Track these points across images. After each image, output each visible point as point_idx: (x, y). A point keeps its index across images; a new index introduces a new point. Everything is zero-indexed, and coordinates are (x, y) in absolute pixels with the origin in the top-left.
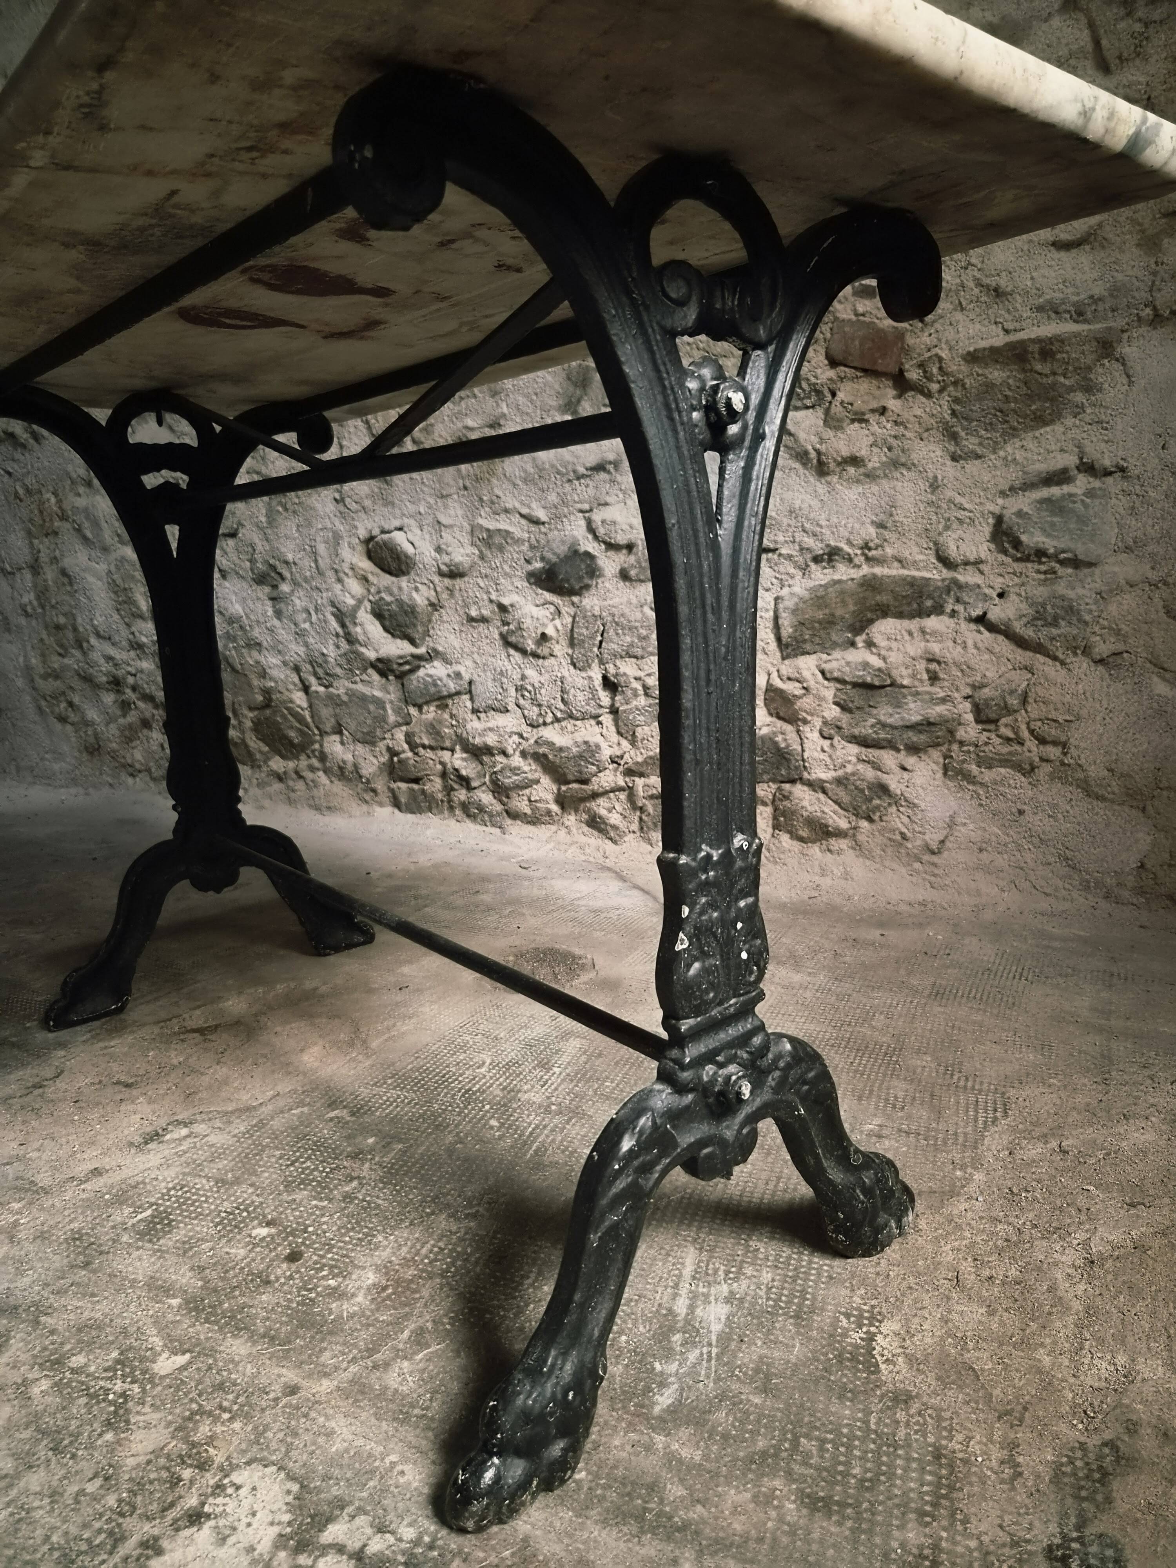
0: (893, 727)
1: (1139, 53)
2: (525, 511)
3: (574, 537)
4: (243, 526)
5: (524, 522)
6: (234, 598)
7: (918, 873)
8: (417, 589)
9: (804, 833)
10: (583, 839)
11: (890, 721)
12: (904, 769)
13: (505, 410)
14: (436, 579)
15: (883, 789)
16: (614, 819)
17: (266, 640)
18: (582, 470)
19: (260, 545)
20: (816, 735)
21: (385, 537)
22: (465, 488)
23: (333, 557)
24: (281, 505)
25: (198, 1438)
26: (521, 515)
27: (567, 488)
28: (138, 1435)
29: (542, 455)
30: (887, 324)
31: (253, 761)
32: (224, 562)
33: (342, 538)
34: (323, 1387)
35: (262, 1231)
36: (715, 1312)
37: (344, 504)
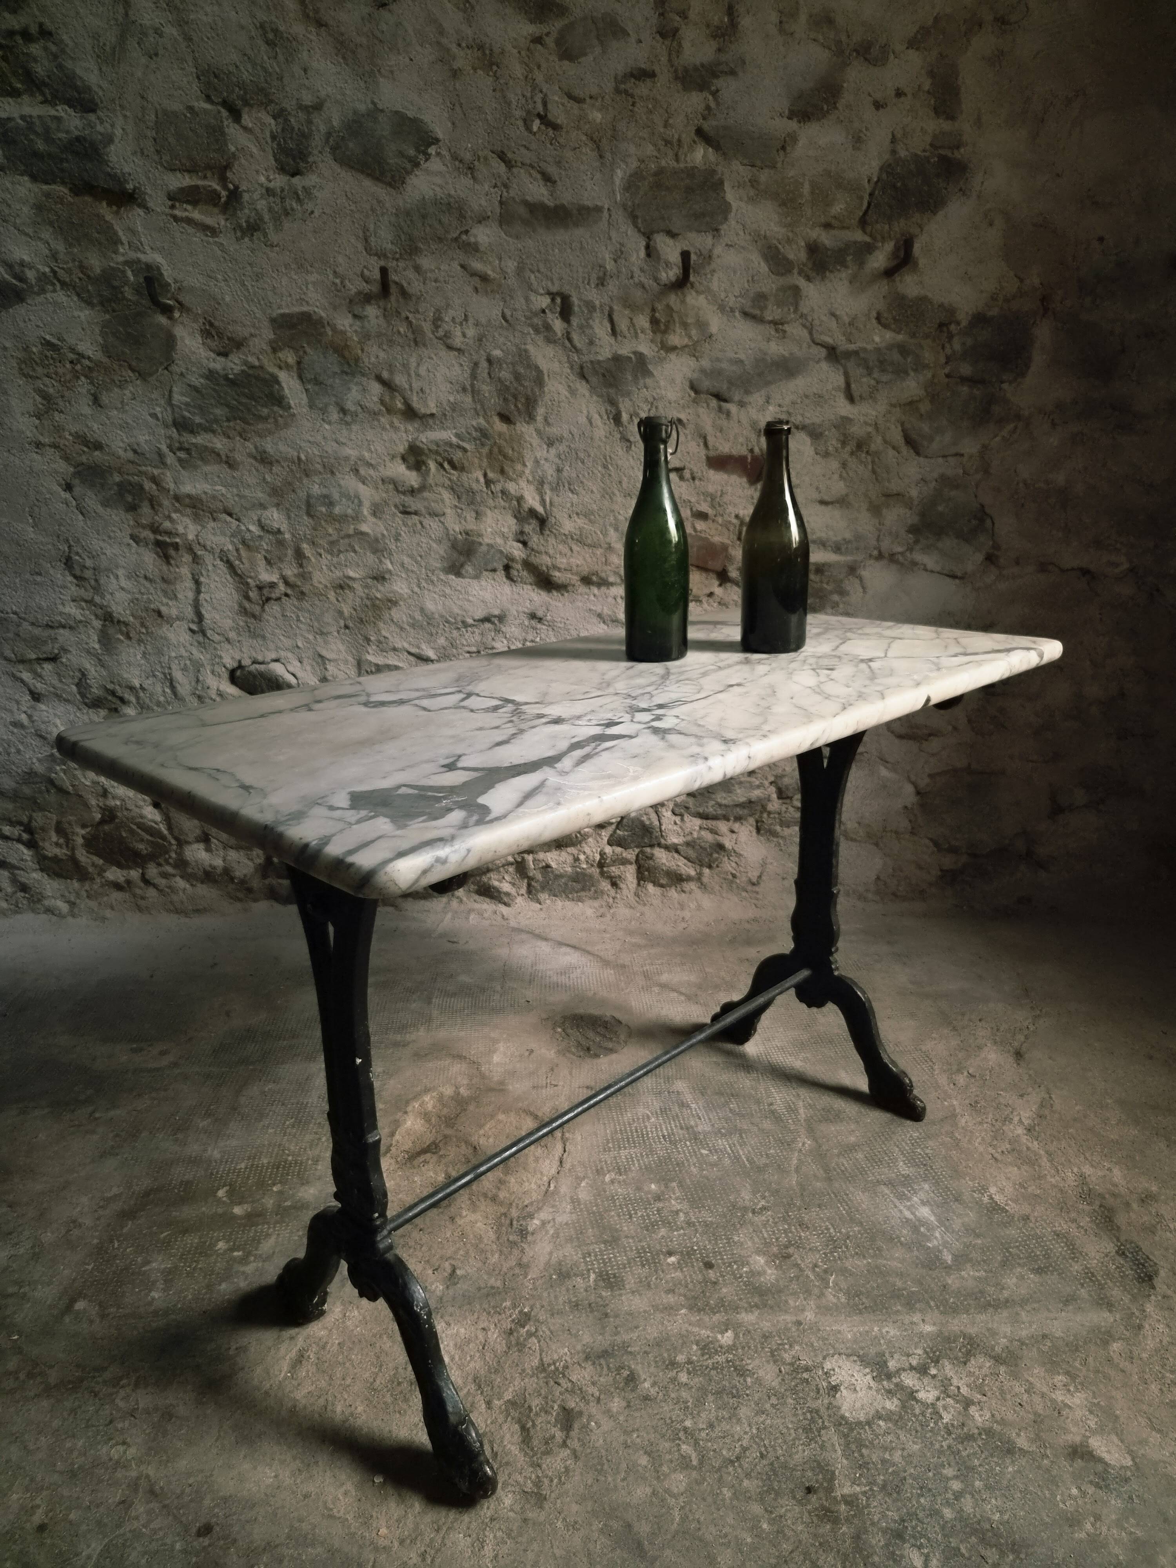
0: (726, 806)
1: (872, 396)
2: (413, 650)
5: (411, 658)
7: (745, 898)
9: (663, 881)
10: (477, 906)
11: (724, 802)
12: (733, 832)
13: (390, 567)
15: (721, 847)
16: (506, 887)
18: (470, 621)
19: (92, 671)
20: (670, 813)
22: (346, 627)
23: (193, 683)
24: (122, 633)
25: (788, 1360)
26: (409, 653)
27: (455, 633)
28: (761, 1373)
29: (430, 606)
30: (717, 539)
31: (82, 875)
32: (39, 685)
33: (203, 665)
34: (809, 1316)
35: (672, 1259)
36: (925, 1212)
37: (204, 634)
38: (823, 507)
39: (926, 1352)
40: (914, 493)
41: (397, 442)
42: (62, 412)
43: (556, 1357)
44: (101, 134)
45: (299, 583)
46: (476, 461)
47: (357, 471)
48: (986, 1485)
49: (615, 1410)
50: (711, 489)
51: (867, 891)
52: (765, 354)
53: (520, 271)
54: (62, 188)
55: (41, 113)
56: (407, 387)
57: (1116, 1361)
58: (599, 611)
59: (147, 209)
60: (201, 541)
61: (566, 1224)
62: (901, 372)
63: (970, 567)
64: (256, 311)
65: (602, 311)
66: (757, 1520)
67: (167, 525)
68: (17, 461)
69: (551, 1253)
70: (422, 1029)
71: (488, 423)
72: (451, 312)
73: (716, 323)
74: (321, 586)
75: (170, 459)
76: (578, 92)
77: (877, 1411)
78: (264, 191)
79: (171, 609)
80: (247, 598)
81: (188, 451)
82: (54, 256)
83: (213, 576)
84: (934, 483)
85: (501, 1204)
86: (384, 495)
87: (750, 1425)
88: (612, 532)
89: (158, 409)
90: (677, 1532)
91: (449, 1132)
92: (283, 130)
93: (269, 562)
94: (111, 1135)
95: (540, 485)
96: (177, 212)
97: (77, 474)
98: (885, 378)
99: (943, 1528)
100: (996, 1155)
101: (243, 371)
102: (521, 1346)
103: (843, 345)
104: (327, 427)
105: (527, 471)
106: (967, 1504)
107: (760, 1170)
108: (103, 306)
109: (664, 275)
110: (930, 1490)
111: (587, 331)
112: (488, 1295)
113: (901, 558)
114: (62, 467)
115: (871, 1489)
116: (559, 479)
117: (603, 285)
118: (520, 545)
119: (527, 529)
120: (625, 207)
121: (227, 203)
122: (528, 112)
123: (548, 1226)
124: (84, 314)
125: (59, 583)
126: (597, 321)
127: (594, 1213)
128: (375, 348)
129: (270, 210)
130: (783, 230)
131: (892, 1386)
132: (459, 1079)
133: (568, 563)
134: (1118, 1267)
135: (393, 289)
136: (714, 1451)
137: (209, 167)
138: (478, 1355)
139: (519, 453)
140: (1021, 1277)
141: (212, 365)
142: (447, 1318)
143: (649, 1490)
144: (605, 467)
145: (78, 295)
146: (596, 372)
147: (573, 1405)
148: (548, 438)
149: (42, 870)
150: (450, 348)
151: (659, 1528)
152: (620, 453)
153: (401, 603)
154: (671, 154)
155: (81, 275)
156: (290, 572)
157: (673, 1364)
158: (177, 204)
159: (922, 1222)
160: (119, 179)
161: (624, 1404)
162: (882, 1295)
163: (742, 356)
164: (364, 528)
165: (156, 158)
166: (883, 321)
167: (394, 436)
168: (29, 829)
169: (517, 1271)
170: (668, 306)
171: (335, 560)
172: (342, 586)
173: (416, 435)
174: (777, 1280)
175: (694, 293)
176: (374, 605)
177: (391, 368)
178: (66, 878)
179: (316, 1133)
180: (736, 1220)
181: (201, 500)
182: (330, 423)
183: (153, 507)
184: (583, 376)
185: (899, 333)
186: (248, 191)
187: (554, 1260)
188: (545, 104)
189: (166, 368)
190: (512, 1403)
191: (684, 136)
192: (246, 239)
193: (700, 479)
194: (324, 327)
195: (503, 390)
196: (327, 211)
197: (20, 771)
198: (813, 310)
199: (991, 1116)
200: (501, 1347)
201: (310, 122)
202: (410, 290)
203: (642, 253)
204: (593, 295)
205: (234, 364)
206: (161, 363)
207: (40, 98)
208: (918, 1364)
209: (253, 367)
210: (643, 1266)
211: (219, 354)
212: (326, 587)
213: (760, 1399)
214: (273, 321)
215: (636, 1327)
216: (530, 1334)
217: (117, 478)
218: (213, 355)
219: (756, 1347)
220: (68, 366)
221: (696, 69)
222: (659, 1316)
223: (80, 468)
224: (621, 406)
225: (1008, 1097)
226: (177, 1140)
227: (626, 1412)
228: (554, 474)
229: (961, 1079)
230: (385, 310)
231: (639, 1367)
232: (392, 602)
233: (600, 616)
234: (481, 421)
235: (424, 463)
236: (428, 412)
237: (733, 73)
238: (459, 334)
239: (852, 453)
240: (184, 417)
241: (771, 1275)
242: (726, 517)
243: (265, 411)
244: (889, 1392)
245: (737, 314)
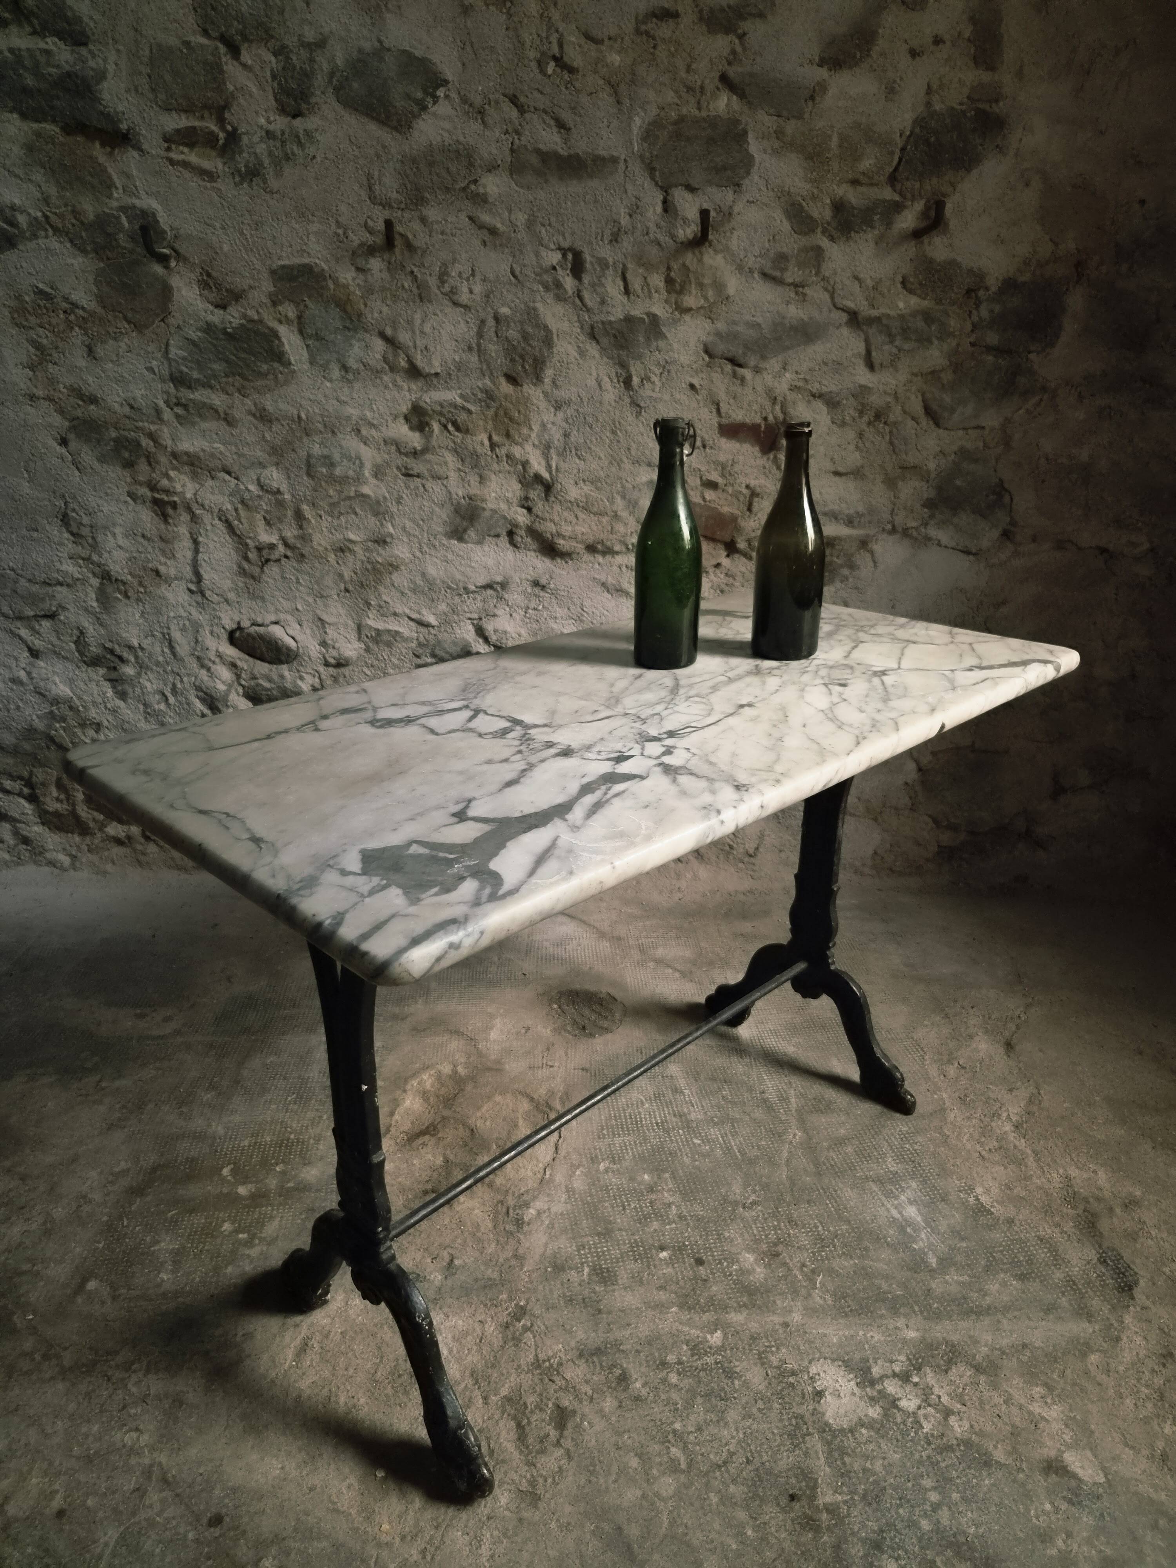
1: (893, 364)
2: (415, 616)
3: (466, 641)
4: (64, 609)
5: (412, 623)
6: (57, 679)
7: (743, 871)
8: (302, 678)
13: (391, 530)
14: (321, 669)
17: (106, 719)
18: (473, 588)
19: (91, 629)
21: (261, 630)
22: (347, 590)
23: (192, 644)
24: (120, 592)
25: (775, 1364)
26: (410, 618)
27: (457, 600)
28: (749, 1376)
29: (432, 571)
30: (726, 509)
31: (83, 829)
32: (37, 642)
33: (202, 626)
34: (796, 1317)
35: (664, 1255)
36: (912, 1212)
37: (203, 595)
38: (837, 478)
39: (909, 1359)
40: (932, 466)
41: (400, 401)
42: (55, 363)
43: (550, 1353)
44: (92, 69)
45: (299, 546)
46: (481, 423)
47: (359, 431)
48: (962, 1497)
49: (607, 1410)
50: (722, 458)
51: (864, 865)
52: (784, 318)
53: (530, 225)
54: (53, 127)
55: (31, 46)
56: (411, 344)
57: (1093, 1373)
58: (603, 580)
59: (142, 151)
60: (200, 500)
61: (562, 1214)
62: (924, 341)
63: (985, 543)
64: (255, 262)
65: (615, 270)
66: (742, 1526)
67: (165, 482)
68: (12, 415)
69: (546, 1245)
70: (420, 1001)
71: (494, 384)
72: (458, 267)
73: (733, 284)
74: (320, 549)
75: (167, 414)
76: (596, 33)
77: (860, 1419)
78: (264, 134)
79: (169, 569)
80: (246, 559)
81: (185, 407)
82: (46, 200)
83: (211, 535)
84: (953, 456)
85: (498, 1190)
86: (386, 456)
87: (737, 1430)
88: (618, 500)
89: (154, 363)
90: (665, 1536)
91: (447, 1113)
92: (284, 68)
93: (268, 523)
94: (118, 1106)
95: (546, 448)
96: (173, 155)
97: (73, 428)
98: (906, 347)
99: (920, 1540)
100: (984, 1153)
101: (242, 325)
102: (517, 1340)
103: (866, 311)
104: (328, 384)
105: (534, 435)
106: (944, 1516)
107: (752, 1162)
108: (97, 253)
109: (681, 231)
110: (908, 1501)
111: (599, 290)
112: (485, 1287)
113: (915, 533)
114: (57, 420)
115: (852, 1499)
116: (566, 443)
117: (616, 241)
118: (525, 511)
119: (533, 494)
120: (642, 157)
121: (225, 145)
122: (543, 54)
123: (544, 1216)
124: (78, 262)
125: (56, 540)
126: (610, 279)
127: (588, 1203)
128: (379, 303)
129: (270, 154)
130: (808, 186)
131: (875, 1394)
132: (457, 1057)
133: (573, 531)
134: (1098, 1276)
135: (398, 241)
136: (702, 1455)
137: (205, 107)
138: (475, 1348)
139: (525, 416)
140: (1004, 1284)
141: (210, 318)
142: (446, 1310)
143: (639, 1493)
144: (614, 432)
145: (71, 241)
146: (607, 333)
147: (567, 1404)
148: (556, 401)
149: (43, 824)
150: (456, 304)
151: (649, 1533)
152: (630, 418)
153: (403, 568)
154: (693, 101)
155: (74, 221)
156: (290, 533)
157: (663, 1364)
158: (173, 146)
159: (909, 1222)
160: (112, 119)
161: (616, 1404)
162: (868, 1298)
163: (760, 320)
164: (366, 490)
165: (151, 96)
166: (909, 286)
167: (397, 395)
168: (29, 784)
169: (513, 1262)
170: (684, 265)
171: (335, 522)
172: (342, 549)
173: (419, 394)
174: (766, 1279)
175: (712, 252)
176: (374, 569)
177: (395, 325)
178: (67, 832)
179: (317, 1110)
180: (727, 1215)
181: (199, 457)
182: (331, 381)
183: (150, 464)
184: (593, 336)
185: (924, 299)
186: (247, 133)
187: (549, 1252)
188: (561, 45)
189: (163, 320)
190: (508, 1399)
191: (707, 82)
192: (245, 185)
193: (711, 448)
194: (325, 279)
195: (510, 350)
196: (331, 156)
197: (19, 727)
198: (836, 273)
199: (979, 1110)
200: (497, 1342)
201: (312, 60)
202: (416, 243)
203: (659, 209)
204: (606, 252)
205: (233, 317)
206: (157, 315)
207: (28, 29)
208: (901, 1371)
209: (252, 321)
210: (636, 1261)
211: (217, 306)
212: (326, 549)
213: (747, 1403)
214: (273, 272)
215: (629, 1325)
216: (526, 1329)
217: (114, 434)
218: (211, 308)
219: (744, 1348)
220: (62, 316)
221: (722, 10)
222: (650, 1313)
223: (75, 423)
224: (633, 370)
225: (998, 1092)
226: (181, 1113)
227: (618, 1412)
228: (562, 439)
229: (952, 1071)
230: (389, 263)
231: (631, 1366)
232: (394, 567)
233: (604, 585)
234: (487, 381)
235: (428, 424)
236: (433, 371)
237: (761, 15)
238: (465, 289)
239: (869, 423)
240: (181, 372)
241: (760, 1273)
242: (736, 487)
243: (265, 367)
244: (872, 1399)
245: (756, 275)
